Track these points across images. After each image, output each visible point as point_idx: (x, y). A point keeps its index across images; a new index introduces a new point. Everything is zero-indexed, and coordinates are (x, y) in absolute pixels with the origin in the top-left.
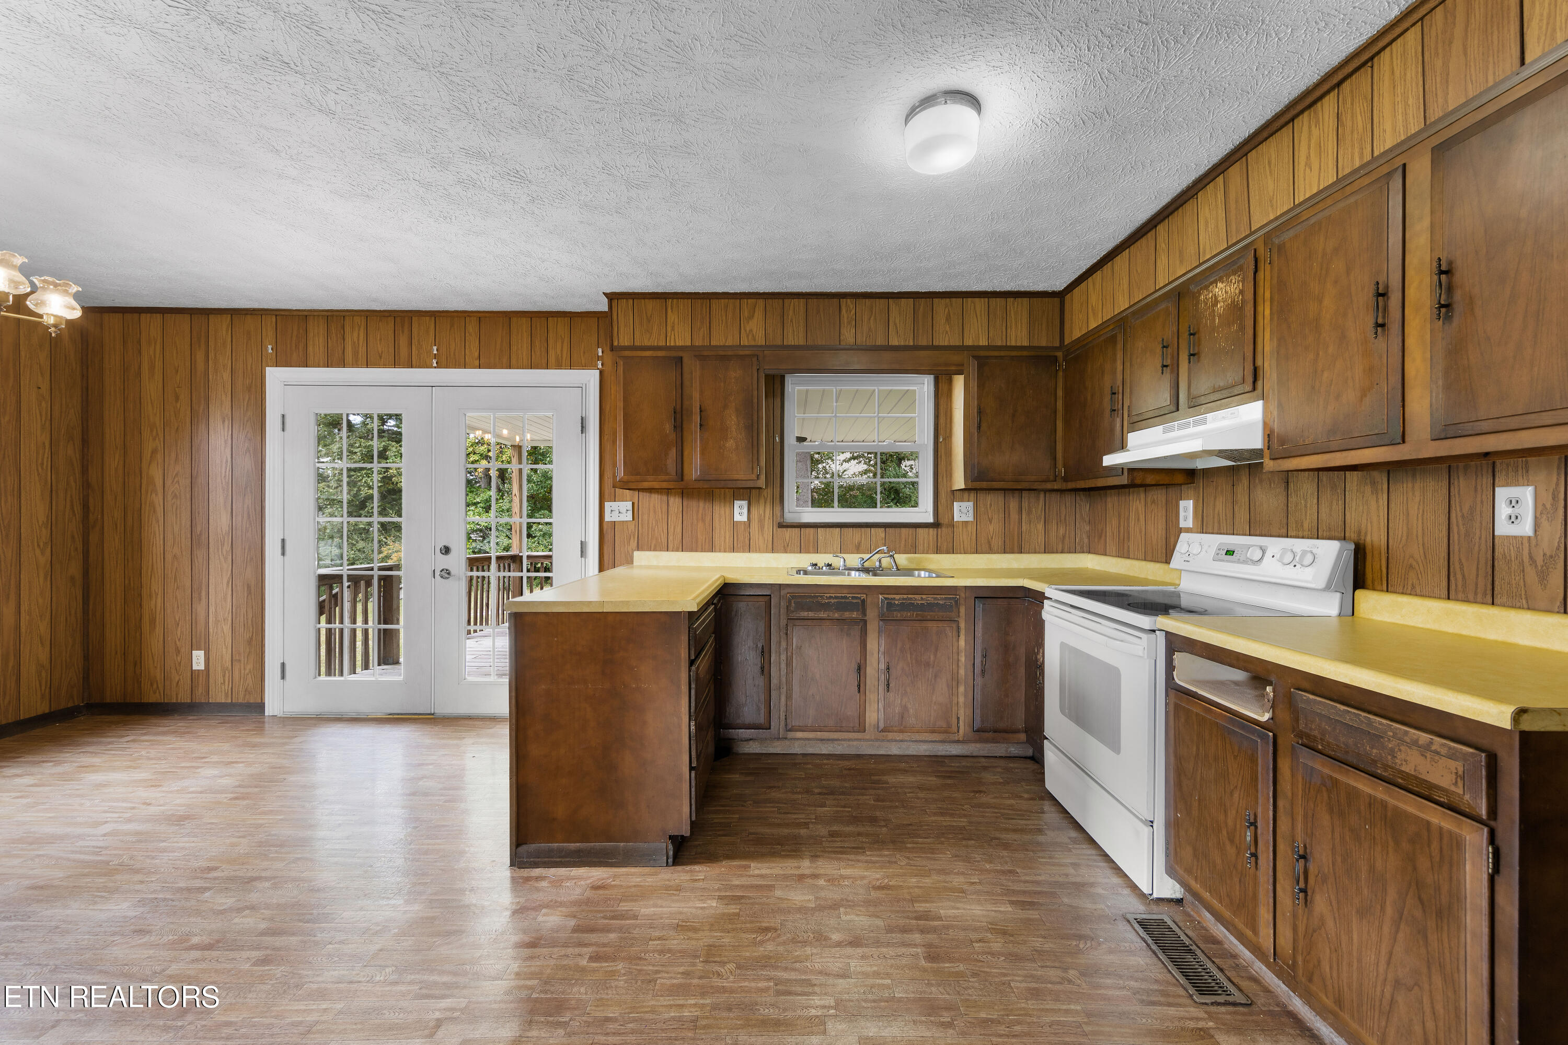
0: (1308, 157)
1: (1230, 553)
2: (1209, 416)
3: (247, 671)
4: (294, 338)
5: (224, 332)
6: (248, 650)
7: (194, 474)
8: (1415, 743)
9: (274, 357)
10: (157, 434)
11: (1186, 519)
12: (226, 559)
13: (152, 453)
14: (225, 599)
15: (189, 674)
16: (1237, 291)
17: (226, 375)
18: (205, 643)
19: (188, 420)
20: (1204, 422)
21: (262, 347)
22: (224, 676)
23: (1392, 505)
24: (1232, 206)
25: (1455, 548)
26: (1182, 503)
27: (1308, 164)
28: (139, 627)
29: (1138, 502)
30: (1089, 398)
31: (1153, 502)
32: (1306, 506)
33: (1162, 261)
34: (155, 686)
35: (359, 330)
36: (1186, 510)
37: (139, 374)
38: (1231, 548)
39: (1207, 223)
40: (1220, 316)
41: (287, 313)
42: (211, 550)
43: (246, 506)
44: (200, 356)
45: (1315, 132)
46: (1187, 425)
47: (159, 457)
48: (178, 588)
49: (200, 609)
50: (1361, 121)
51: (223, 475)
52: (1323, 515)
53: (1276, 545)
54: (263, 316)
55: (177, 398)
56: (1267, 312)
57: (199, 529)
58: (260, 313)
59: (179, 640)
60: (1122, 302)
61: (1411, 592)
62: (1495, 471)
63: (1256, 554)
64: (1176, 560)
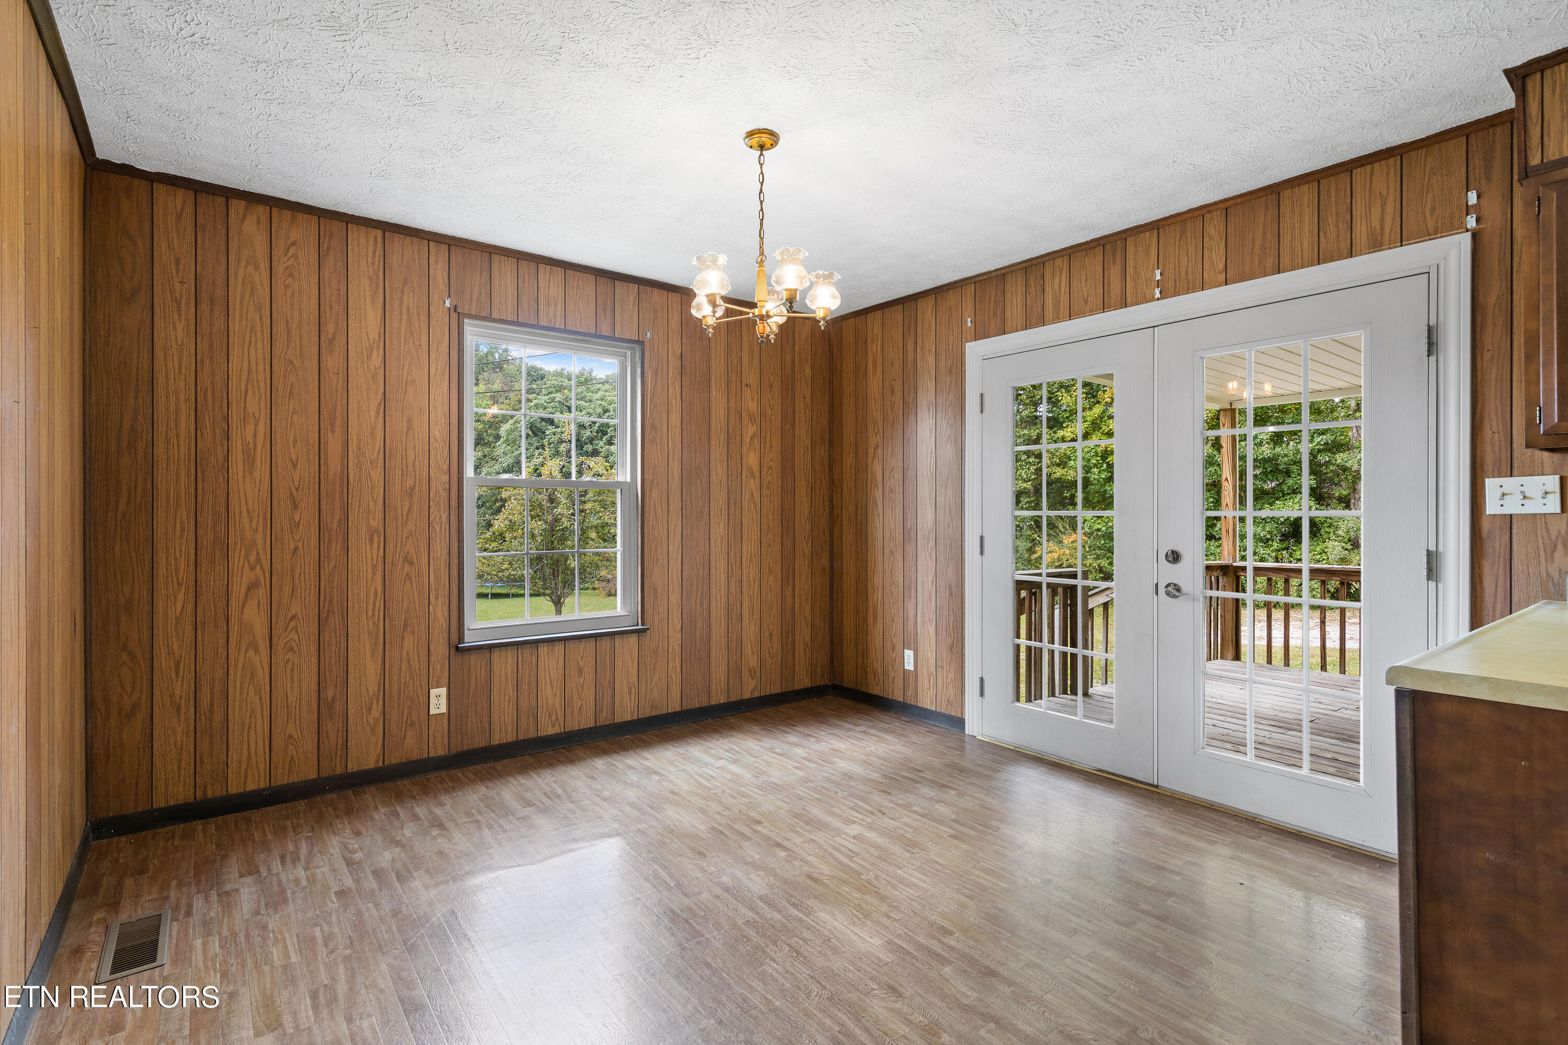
3: (949, 680)
4: (992, 304)
5: (930, 315)
6: (949, 657)
7: (906, 467)
9: (973, 330)
10: (879, 430)
12: (931, 556)
13: (875, 448)
14: (930, 598)
15: (902, 673)
17: (931, 360)
18: (914, 642)
19: (901, 413)
21: (963, 322)
22: (930, 681)
28: (865, 620)
34: (877, 679)
35: (1061, 275)
37: (866, 373)
41: (985, 277)
42: (919, 547)
43: (948, 499)
44: (910, 346)
47: (880, 451)
48: (893, 583)
49: (910, 607)
51: (928, 467)
54: (964, 287)
55: (893, 392)
57: (909, 524)
58: (960, 284)
59: (894, 636)
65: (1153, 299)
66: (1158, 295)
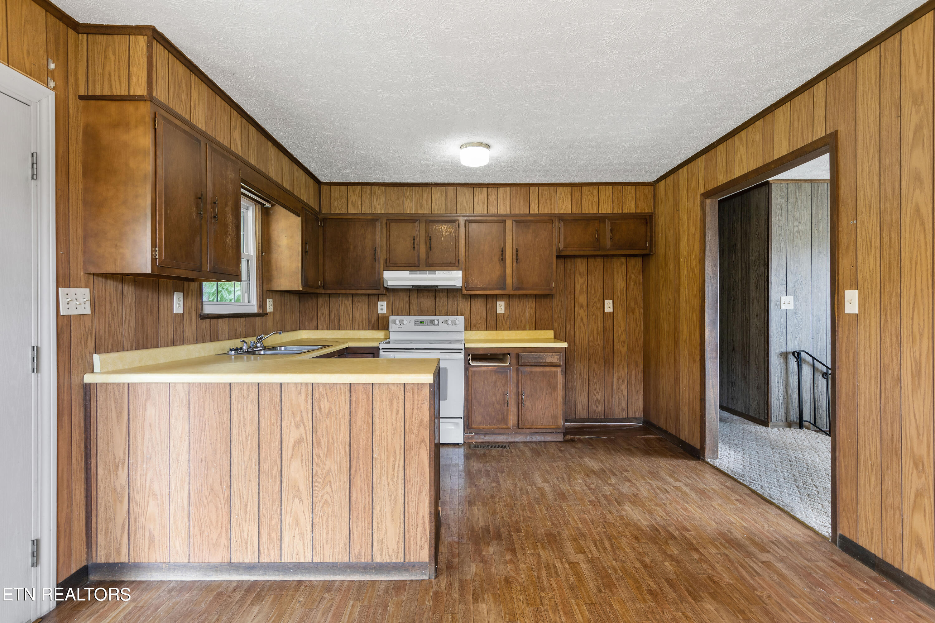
0: (478, 202)
1: (422, 322)
2: (437, 272)
8: (550, 356)
11: (382, 310)
16: (452, 231)
20: (435, 274)
23: (472, 306)
24: (449, 201)
25: (488, 317)
26: (380, 303)
27: (478, 204)
29: (347, 301)
30: (351, 247)
31: (359, 301)
32: (443, 305)
33: (408, 203)
36: (382, 305)
38: (422, 321)
39: (436, 201)
40: (444, 237)
45: (481, 196)
46: (425, 273)
50: (495, 202)
52: (450, 308)
53: (442, 318)
56: (463, 241)
60: (379, 209)
61: (478, 330)
62: (496, 297)
63: (436, 322)
64: (392, 327)
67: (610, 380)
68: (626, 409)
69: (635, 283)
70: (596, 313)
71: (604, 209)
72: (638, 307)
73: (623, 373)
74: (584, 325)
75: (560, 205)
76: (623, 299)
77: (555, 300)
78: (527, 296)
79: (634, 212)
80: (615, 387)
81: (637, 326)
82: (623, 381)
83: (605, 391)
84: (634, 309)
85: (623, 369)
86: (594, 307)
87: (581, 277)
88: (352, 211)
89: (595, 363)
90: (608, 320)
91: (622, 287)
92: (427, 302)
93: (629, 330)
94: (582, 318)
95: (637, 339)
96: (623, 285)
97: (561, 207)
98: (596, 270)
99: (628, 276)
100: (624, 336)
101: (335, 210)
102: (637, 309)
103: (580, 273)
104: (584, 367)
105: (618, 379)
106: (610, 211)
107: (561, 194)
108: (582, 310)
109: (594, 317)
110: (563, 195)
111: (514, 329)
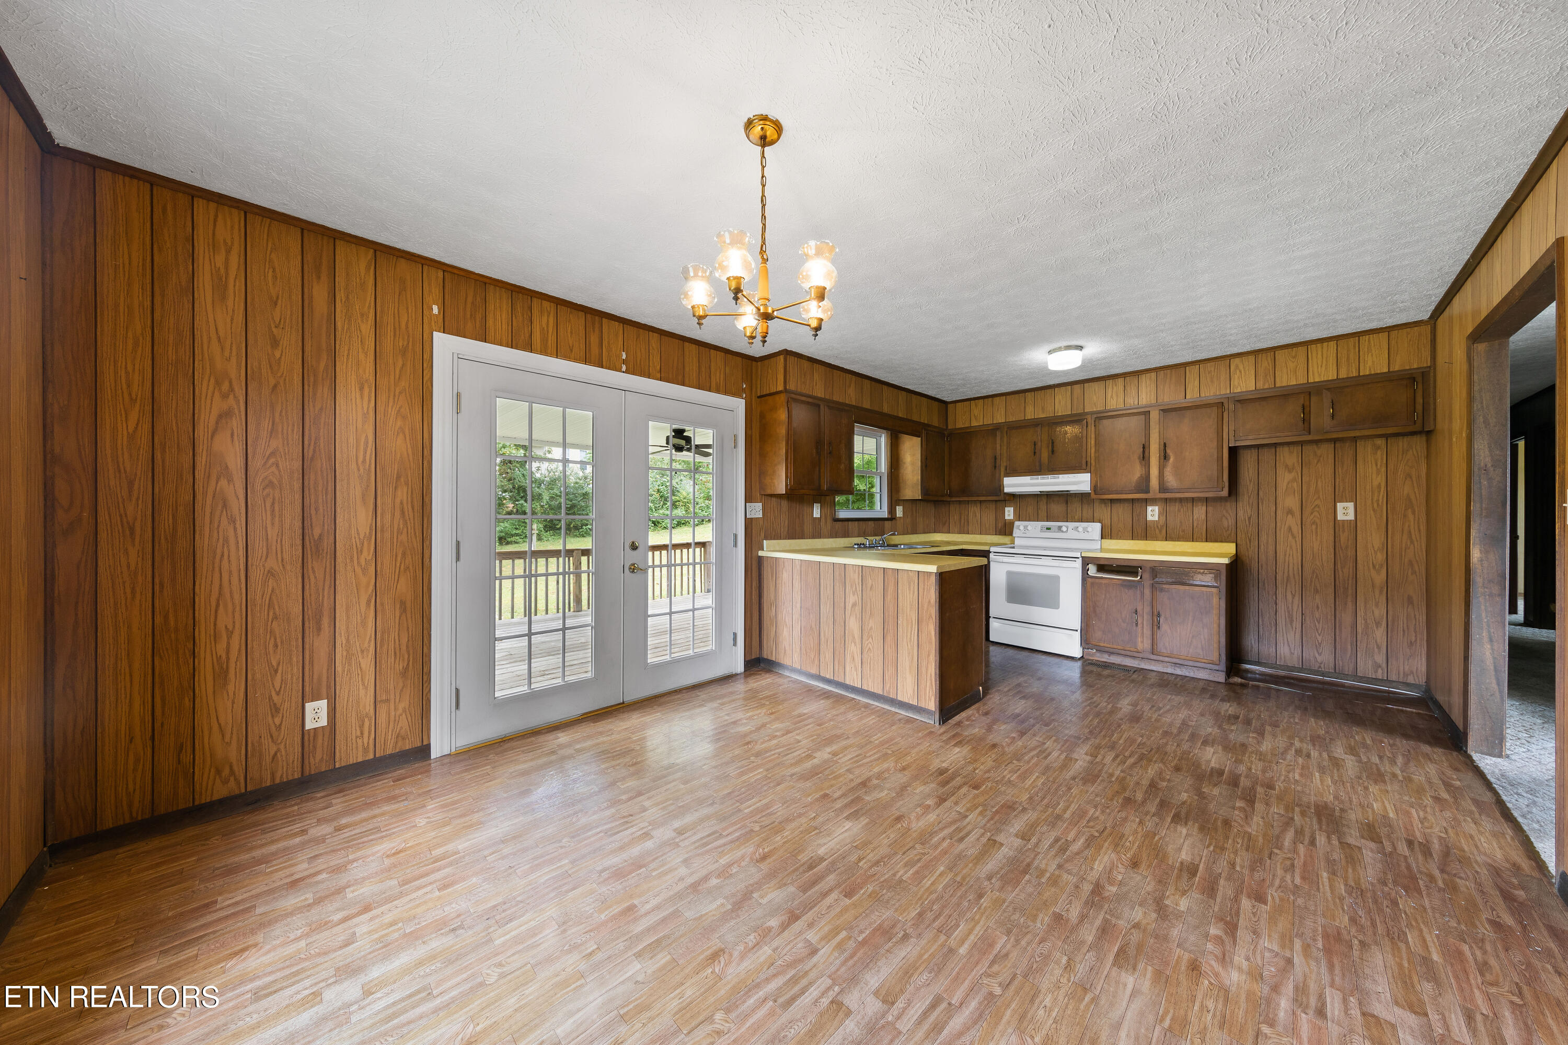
1: (1048, 529)
2: (1061, 476)
3: (400, 711)
4: (469, 305)
5: (363, 271)
6: (401, 684)
7: (309, 453)
8: (1197, 573)
9: (441, 320)
10: (232, 389)
11: (1009, 515)
12: (364, 571)
13: (220, 417)
14: (364, 623)
15: (298, 739)
16: (1079, 432)
17: (367, 328)
18: (328, 687)
19: (297, 380)
20: (1058, 478)
21: (424, 307)
22: (362, 726)
23: (1112, 512)
24: (1075, 399)
25: (1134, 524)
26: (1007, 509)
27: (1112, 396)
28: (191, 687)
29: (974, 508)
30: (974, 458)
31: (985, 508)
32: (1076, 511)
33: (1030, 409)
34: (226, 772)
35: (548, 316)
36: (1009, 512)
38: (1049, 527)
39: (1060, 402)
40: (1069, 439)
41: (461, 273)
42: (339, 560)
43: (398, 501)
44: (319, 293)
45: (1115, 388)
46: (1048, 478)
47: (236, 423)
48: (276, 617)
49: (320, 645)
50: (1134, 393)
51: (361, 459)
53: (1071, 525)
54: (425, 268)
55: (275, 343)
56: (1093, 442)
57: (317, 532)
58: (423, 262)
59: (278, 693)
60: (1000, 418)
61: (1120, 538)
62: (1147, 502)
63: (1064, 529)
64: (1016, 533)
65: (620, 371)
66: (624, 368)
67: (1347, 618)
68: (1384, 665)
69: (1409, 476)
70: (1318, 521)
71: (1320, 375)
72: (1414, 513)
73: (1377, 612)
74: (1294, 537)
75: (1235, 382)
76: (1378, 500)
77: (1240, 504)
78: (1193, 500)
79: (1386, 370)
80: (1360, 630)
81: (1412, 542)
82: (1378, 624)
83: (1337, 634)
84: (1405, 516)
85: (1377, 605)
86: (1316, 514)
87: (1290, 471)
88: (974, 423)
89: (1316, 591)
90: (1344, 531)
91: (1375, 483)
92: (1057, 508)
93: (1392, 548)
94: (1290, 529)
95: (1411, 563)
96: (1380, 480)
97: (1236, 383)
98: (1318, 461)
99: (1391, 466)
100: (1381, 557)
101: (960, 425)
102: (1411, 517)
103: (1287, 466)
104: (1294, 596)
105: (1365, 620)
106: (1332, 375)
107: (1237, 366)
108: (1290, 516)
109: (1314, 527)
110: (1241, 367)
111: (1172, 539)
